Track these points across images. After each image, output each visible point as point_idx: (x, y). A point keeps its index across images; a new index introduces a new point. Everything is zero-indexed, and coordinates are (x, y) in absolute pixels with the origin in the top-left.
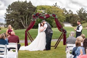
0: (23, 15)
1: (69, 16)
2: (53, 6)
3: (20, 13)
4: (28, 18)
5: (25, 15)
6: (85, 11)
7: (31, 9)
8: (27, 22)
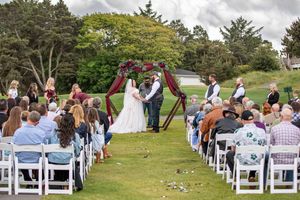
0: (36, 47)
1: (195, 47)
2: (139, 12)
3: (26, 41)
4: (54, 56)
5: (44, 48)
6: (250, 29)
7: (65, 27)
8: (50, 72)
